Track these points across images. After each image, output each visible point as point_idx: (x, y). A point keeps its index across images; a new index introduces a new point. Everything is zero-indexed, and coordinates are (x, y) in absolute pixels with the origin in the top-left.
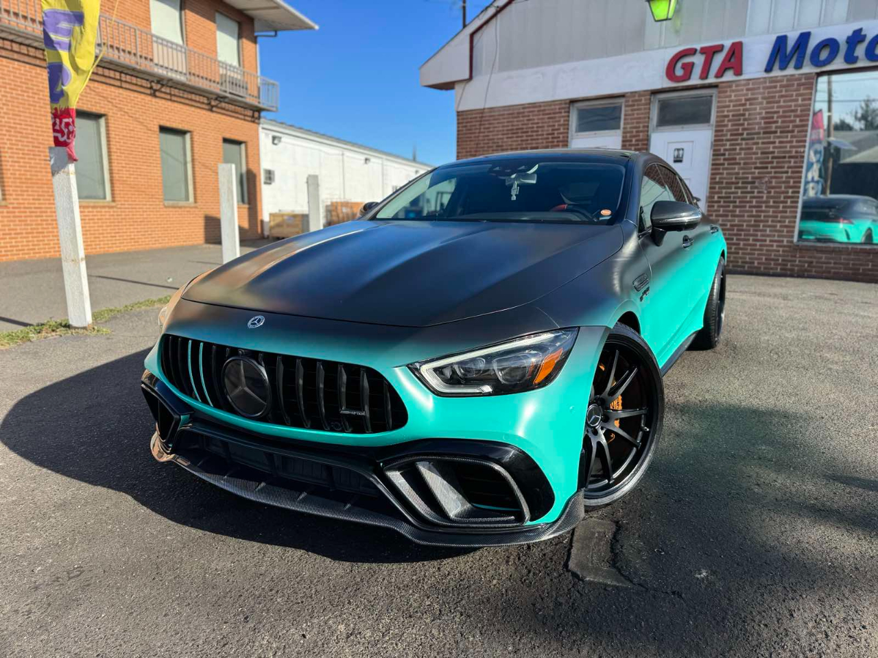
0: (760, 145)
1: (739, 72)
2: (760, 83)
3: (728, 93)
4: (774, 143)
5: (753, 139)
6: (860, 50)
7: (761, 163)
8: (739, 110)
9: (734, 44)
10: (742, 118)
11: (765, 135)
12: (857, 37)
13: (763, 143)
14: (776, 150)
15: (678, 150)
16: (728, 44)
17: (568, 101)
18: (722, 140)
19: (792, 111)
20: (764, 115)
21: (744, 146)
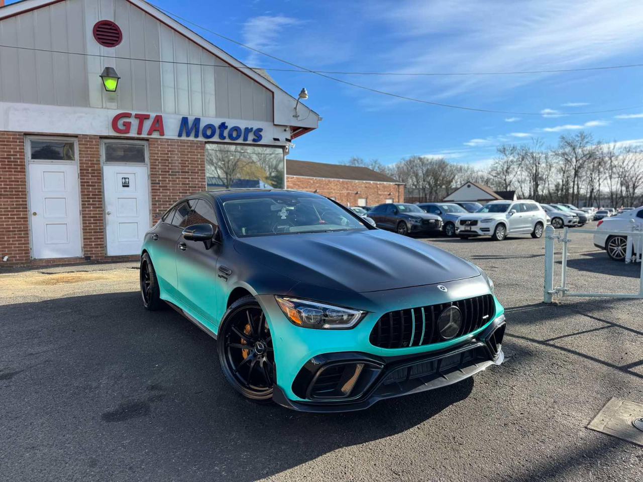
0: (180, 179)
1: (162, 134)
2: (175, 142)
3: (156, 146)
4: (189, 178)
5: (176, 175)
6: (226, 133)
7: (182, 190)
8: (164, 157)
9: (157, 116)
10: (167, 162)
11: (183, 174)
12: (223, 126)
13: (182, 178)
14: (190, 183)
15: (125, 178)
16: (153, 115)
17: (22, 133)
18: (156, 174)
19: (196, 161)
20: (180, 161)
21: (171, 179)
